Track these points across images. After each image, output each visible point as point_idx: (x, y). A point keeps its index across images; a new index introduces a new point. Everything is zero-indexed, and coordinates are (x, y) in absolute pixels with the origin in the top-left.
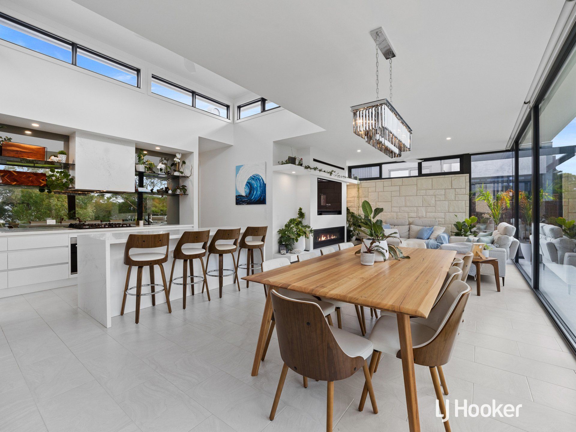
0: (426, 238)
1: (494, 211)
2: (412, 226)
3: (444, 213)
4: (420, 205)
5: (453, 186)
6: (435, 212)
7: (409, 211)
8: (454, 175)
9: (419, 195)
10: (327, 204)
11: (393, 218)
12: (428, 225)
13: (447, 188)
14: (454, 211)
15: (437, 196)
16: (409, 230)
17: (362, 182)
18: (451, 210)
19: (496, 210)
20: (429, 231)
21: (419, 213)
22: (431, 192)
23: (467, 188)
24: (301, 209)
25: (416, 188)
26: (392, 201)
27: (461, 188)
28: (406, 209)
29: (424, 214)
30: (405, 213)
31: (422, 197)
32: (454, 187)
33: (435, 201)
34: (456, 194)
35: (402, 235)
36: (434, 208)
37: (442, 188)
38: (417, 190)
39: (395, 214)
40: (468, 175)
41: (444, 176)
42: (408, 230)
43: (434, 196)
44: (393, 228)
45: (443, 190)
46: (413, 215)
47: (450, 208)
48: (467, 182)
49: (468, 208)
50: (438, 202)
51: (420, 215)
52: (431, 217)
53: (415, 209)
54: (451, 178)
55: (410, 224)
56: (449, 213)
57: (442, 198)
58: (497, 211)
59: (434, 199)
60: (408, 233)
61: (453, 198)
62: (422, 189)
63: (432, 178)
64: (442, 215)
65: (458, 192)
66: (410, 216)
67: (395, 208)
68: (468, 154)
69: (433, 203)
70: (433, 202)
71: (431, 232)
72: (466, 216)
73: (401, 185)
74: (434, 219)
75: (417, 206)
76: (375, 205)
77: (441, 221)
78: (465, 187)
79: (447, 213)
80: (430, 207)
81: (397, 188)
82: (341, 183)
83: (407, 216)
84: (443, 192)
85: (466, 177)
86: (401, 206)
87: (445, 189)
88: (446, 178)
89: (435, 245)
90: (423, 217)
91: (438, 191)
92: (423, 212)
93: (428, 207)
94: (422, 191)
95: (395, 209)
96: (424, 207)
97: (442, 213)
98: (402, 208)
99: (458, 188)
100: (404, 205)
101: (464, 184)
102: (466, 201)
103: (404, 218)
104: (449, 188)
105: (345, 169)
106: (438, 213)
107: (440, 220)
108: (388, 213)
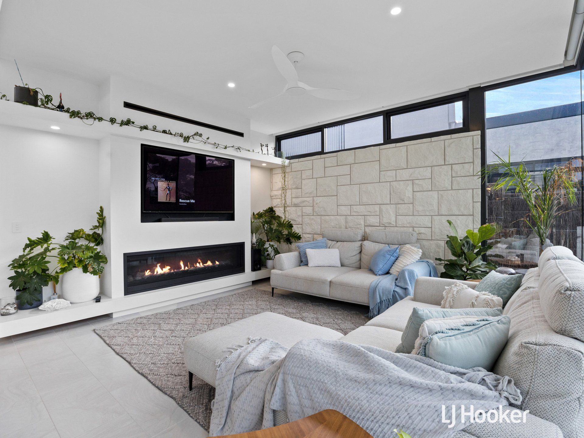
0: (380, 272)
1: (537, 210)
2: (366, 243)
3: (430, 217)
4: (385, 202)
5: (447, 158)
6: (413, 215)
7: (366, 214)
8: (448, 137)
9: (384, 180)
10: (180, 200)
11: (340, 227)
12: (396, 243)
13: (435, 164)
14: (450, 213)
15: (417, 182)
16: (361, 252)
17: (292, 161)
18: (444, 211)
19: (542, 210)
20: (388, 257)
21: (383, 216)
22: (405, 174)
23: (476, 162)
24: (102, 209)
25: (377, 167)
26: (338, 195)
27: (465, 163)
28: (362, 209)
29: (393, 219)
30: (360, 217)
31: (389, 185)
32: (450, 160)
33: (413, 191)
34: (453, 176)
35: (346, 262)
36: (411, 206)
37: (426, 165)
38: (380, 171)
39: (342, 219)
40: (479, 132)
41: (430, 139)
42: (359, 251)
43: (410, 183)
44: (331, 248)
45: (429, 168)
46: (373, 220)
47: (441, 205)
48: (476, 149)
49: (479, 206)
50: (418, 194)
51: (385, 220)
52: (405, 226)
53: (377, 208)
54: (443, 142)
55: (365, 238)
56: (439, 217)
57: (427, 185)
58: (543, 212)
59: (410, 188)
60: (358, 257)
61: (447, 184)
62: (389, 169)
63: (407, 146)
64: (426, 221)
65: (457, 172)
66: (368, 223)
67: (343, 208)
68: (479, 88)
69: (409, 197)
70: (409, 193)
71: (393, 259)
72: (475, 222)
73: (353, 162)
74: (411, 229)
75: (380, 202)
76: (311, 202)
77: (424, 234)
78: (471, 161)
79: (435, 217)
80: (403, 205)
81: (346, 170)
82: (234, 160)
83: (362, 223)
84: (427, 173)
85: (475, 137)
86: (353, 204)
87: (432, 166)
88: (434, 143)
89: (389, 292)
90: (390, 225)
91: (417, 170)
92: (390, 215)
93: (399, 205)
94: (389, 173)
95: (344, 210)
96: (392, 206)
97: (427, 218)
98: (355, 207)
99: (457, 163)
100: (358, 201)
101: (470, 153)
102: (475, 190)
103: (358, 226)
104: (440, 164)
105: (244, 135)
106: (419, 218)
107: (422, 230)
108: (332, 217)
